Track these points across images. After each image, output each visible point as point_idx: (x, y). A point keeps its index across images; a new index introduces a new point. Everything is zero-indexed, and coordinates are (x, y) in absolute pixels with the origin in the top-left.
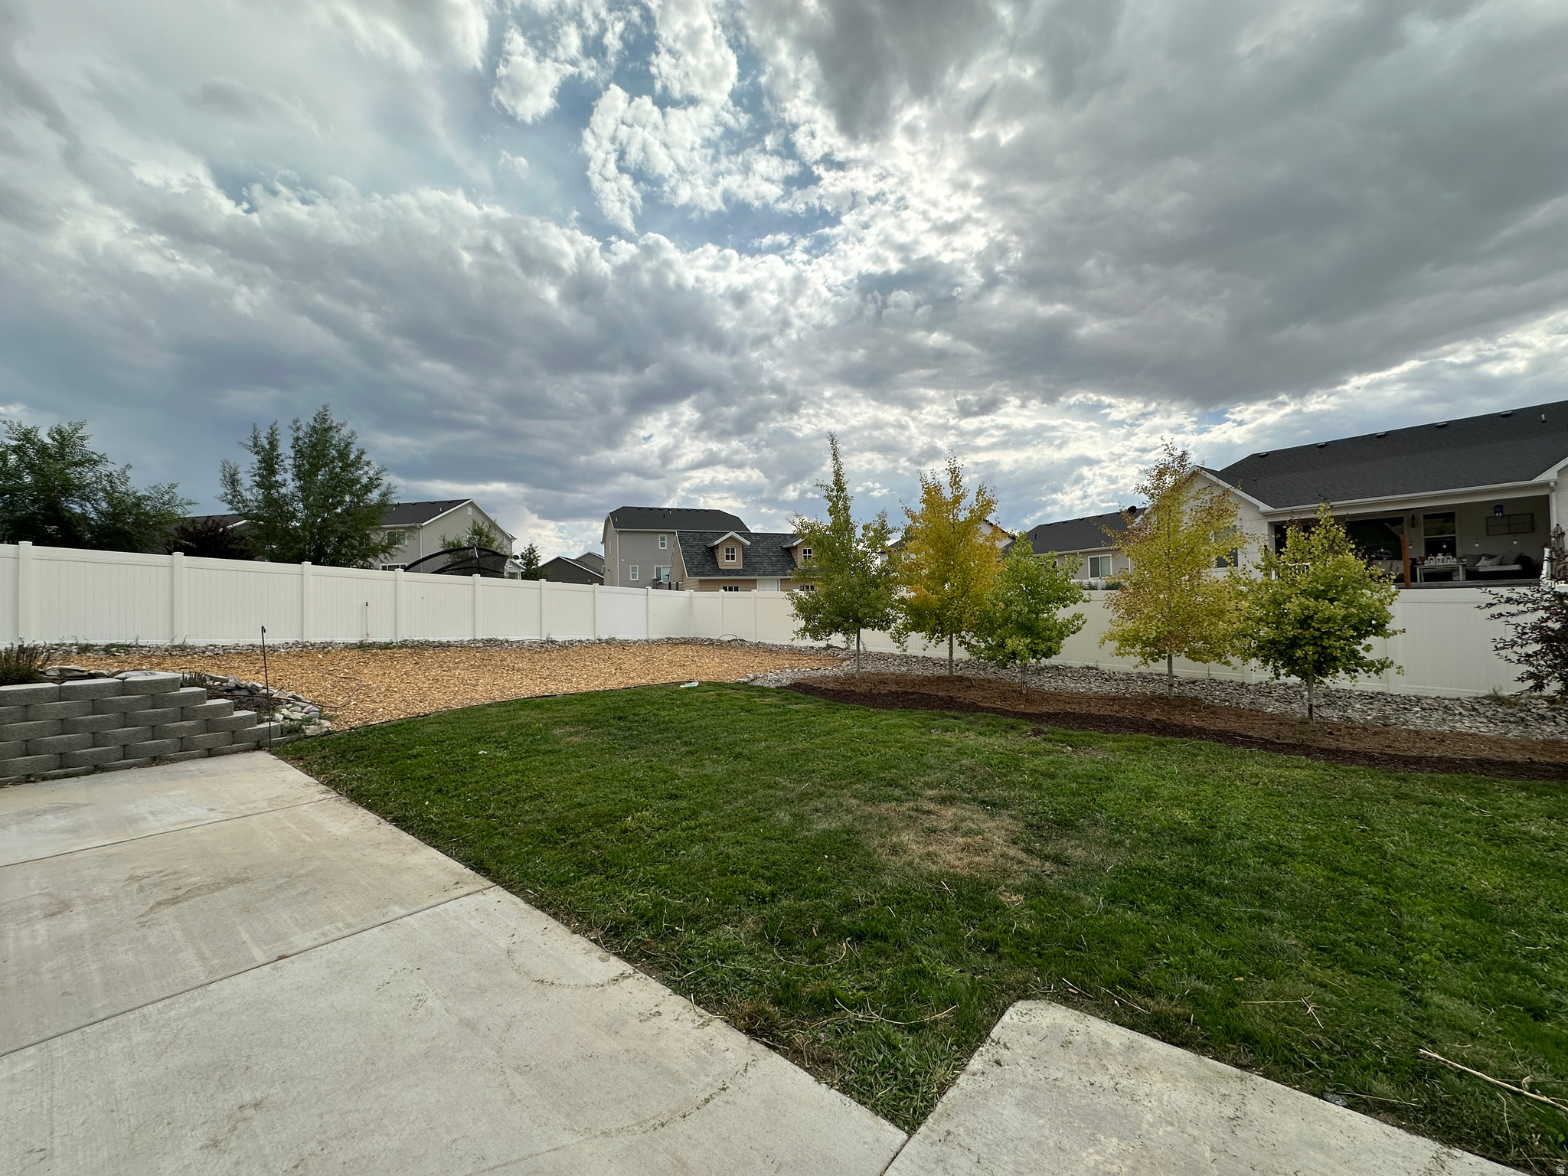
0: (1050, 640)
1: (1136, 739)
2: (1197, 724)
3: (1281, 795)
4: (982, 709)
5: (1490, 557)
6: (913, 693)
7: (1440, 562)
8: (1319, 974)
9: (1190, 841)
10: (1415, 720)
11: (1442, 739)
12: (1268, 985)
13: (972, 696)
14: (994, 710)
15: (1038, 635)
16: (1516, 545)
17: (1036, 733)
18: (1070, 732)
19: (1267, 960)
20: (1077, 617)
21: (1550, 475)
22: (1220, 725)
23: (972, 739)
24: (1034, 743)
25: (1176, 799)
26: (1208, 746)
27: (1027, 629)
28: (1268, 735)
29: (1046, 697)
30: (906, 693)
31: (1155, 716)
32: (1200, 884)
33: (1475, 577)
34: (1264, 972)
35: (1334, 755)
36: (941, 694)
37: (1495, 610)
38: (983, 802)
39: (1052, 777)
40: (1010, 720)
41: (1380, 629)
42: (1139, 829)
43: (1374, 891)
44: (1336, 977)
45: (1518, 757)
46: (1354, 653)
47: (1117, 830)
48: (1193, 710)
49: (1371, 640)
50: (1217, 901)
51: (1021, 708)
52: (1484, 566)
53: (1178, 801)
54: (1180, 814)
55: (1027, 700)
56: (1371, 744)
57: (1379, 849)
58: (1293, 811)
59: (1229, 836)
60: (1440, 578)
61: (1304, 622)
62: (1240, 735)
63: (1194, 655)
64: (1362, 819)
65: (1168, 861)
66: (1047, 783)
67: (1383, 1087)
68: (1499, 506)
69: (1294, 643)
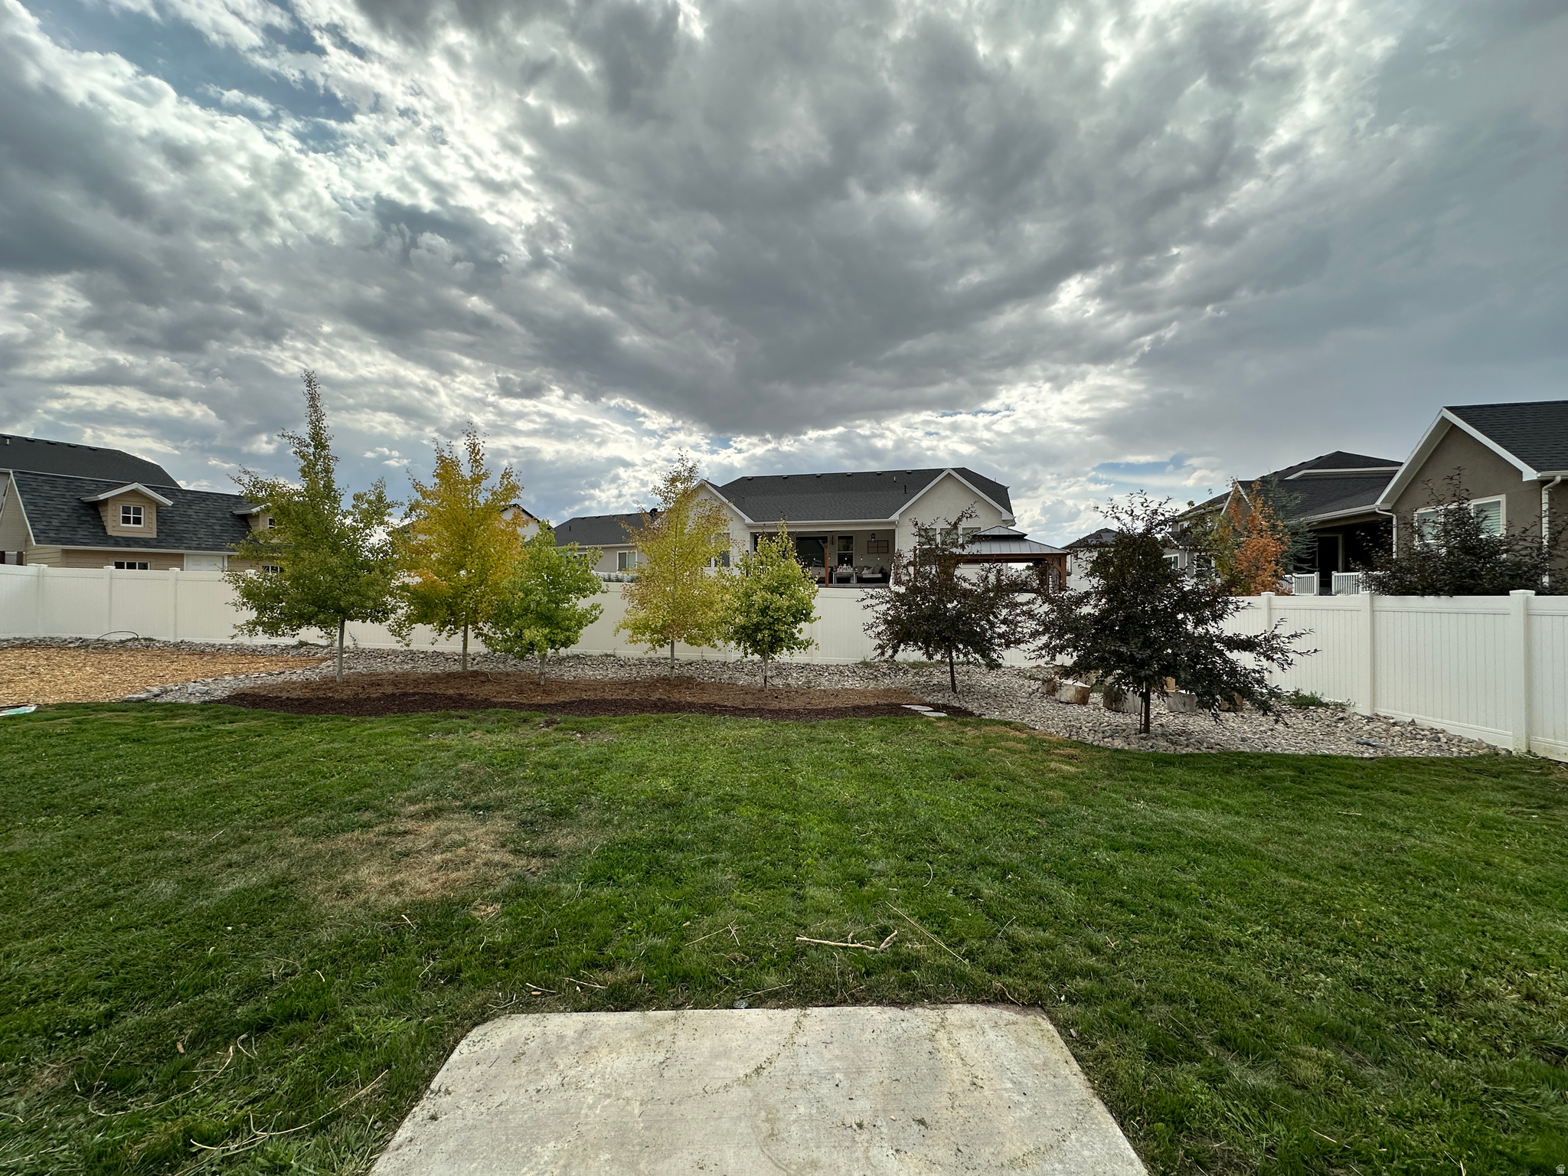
0: (568, 630)
1: (636, 719)
2: (689, 699)
3: (740, 751)
4: (495, 705)
5: (869, 568)
6: (414, 694)
7: (844, 570)
8: (744, 899)
9: (667, 806)
10: (824, 683)
11: (836, 694)
12: (707, 921)
13: (486, 691)
14: (508, 705)
15: (558, 626)
16: (879, 560)
17: (548, 724)
18: (582, 719)
19: (709, 899)
20: (595, 607)
21: (895, 517)
22: (706, 699)
23: (479, 739)
24: (545, 735)
25: (663, 769)
26: (694, 717)
27: (547, 619)
28: (738, 703)
29: (563, 686)
30: (405, 694)
31: (658, 696)
32: (669, 844)
33: (861, 581)
34: (706, 911)
35: (778, 714)
36: (451, 692)
37: (866, 602)
38: (476, 807)
39: (555, 767)
40: (523, 714)
41: (807, 617)
42: (627, 804)
43: (786, 817)
44: (755, 898)
45: (872, 702)
46: (792, 634)
47: (608, 809)
48: (687, 688)
49: (802, 625)
50: (680, 856)
51: (538, 700)
52: (866, 574)
53: (663, 772)
54: (664, 783)
55: (544, 691)
56: (799, 703)
57: (792, 784)
58: (745, 764)
59: (697, 795)
60: (844, 581)
61: (764, 611)
62: (719, 706)
63: (691, 641)
64: (786, 761)
65: (647, 830)
66: (550, 774)
67: (772, 980)
68: (873, 534)
69: (757, 628)
